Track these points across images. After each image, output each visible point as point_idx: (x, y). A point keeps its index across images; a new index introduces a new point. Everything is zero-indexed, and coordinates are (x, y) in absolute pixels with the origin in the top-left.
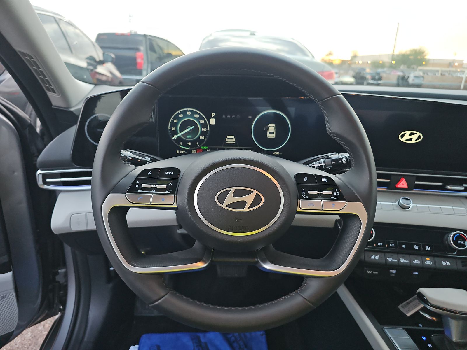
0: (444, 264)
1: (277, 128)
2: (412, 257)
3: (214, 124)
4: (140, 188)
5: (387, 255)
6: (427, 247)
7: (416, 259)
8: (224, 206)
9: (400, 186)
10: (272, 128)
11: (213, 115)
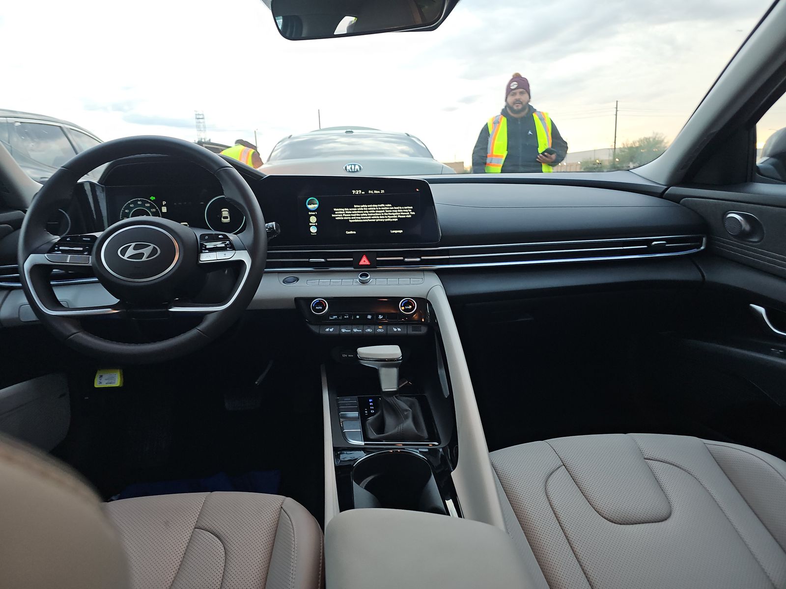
0: (395, 330)
1: (230, 212)
2: (365, 327)
3: (166, 211)
4: (59, 250)
5: (342, 326)
6: (380, 316)
7: (369, 328)
8: (125, 258)
9: (362, 263)
10: (225, 212)
11: (164, 203)
